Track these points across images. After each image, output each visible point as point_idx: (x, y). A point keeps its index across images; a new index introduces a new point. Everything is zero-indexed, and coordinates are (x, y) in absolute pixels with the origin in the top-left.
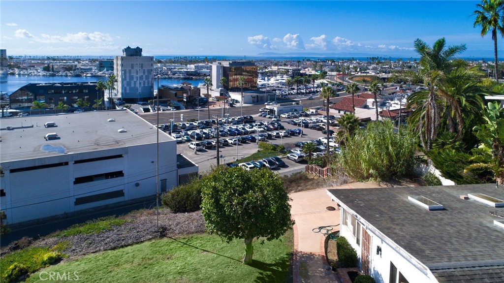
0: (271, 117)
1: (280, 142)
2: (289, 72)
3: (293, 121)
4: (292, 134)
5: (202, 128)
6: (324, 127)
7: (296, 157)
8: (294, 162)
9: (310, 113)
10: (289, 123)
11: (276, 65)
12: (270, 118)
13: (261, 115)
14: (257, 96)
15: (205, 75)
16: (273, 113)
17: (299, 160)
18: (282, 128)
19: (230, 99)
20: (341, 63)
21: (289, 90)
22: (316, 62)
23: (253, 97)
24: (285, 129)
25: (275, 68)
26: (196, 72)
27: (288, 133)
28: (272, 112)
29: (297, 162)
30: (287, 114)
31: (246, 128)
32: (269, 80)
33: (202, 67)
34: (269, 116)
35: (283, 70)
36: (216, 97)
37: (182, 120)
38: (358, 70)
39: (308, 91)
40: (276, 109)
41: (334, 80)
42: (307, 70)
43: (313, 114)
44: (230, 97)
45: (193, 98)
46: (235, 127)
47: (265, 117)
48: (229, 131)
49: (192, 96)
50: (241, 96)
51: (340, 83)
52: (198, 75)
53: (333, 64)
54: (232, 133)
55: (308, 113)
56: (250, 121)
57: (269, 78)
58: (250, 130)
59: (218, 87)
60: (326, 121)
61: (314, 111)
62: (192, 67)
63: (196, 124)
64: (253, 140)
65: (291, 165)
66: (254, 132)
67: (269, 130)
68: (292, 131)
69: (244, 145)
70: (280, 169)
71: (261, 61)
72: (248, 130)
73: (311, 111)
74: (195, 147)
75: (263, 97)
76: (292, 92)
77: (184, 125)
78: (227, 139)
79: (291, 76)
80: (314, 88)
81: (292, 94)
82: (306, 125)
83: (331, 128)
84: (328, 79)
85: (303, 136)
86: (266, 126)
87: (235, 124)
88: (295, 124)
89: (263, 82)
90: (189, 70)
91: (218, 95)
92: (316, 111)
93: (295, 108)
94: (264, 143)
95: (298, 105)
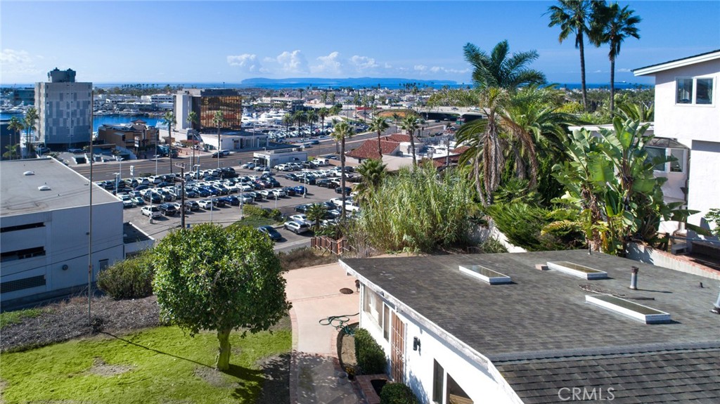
0: (262, 169)
1: (274, 205)
2: (287, 105)
3: (293, 175)
4: (293, 193)
5: (161, 186)
6: (338, 183)
7: (297, 226)
8: (294, 234)
9: (318, 163)
10: (287, 178)
11: (268, 95)
12: (259, 170)
13: (247, 167)
14: (241, 139)
15: (166, 110)
16: (264, 164)
17: (301, 231)
18: (277, 185)
19: (201, 143)
20: (362, 92)
21: (287, 131)
22: (327, 91)
24: (281, 187)
25: (267, 100)
26: (153, 105)
27: (286, 192)
28: (262, 162)
29: (298, 234)
30: (284, 165)
31: (224, 185)
32: (258, 116)
33: (162, 99)
34: (258, 168)
35: (279, 103)
36: (182, 141)
37: (132, 174)
38: (387, 102)
39: (314, 133)
40: (268, 158)
41: (352, 117)
42: (313, 102)
43: (321, 165)
44: (202, 141)
45: (149, 144)
46: (210, 184)
47: (252, 169)
48: (200, 189)
49: (147, 140)
50: (218, 140)
51: (361, 120)
52: (155, 111)
53: (350, 94)
54: (204, 193)
55: (315, 163)
56: (231, 175)
57: (259, 113)
58: (231, 188)
59: (184, 127)
60: (340, 174)
61: (323, 160)
62: (148, 99)
63: (153, 180)
64: (235, 202)
65: (290, 238)
66: (236, 191)
67: (258, 187)
68: (291, 190)
69: (222, 210)
71: (247, 90)
72: (228, 188)
73: (320, 160)
74: (150, 212)
75: (250, 140)
76: (291, 134)
77: (134, 181)
78: (198, 202)
79: (290, 111)
80: (323, 127)
81: (291, 137)
82: (312, 181)
83: (348, 184)
84: (344, 114)
85: (307, 196)
86: (254, 183)
87: (209, 180)
88: (296, 179)
89: (249, 120)
90: (143, 104)
91: (186, 138)
92: (326, 161)
93: (296, 156)
94: (252, 206)
95: (300, 152)
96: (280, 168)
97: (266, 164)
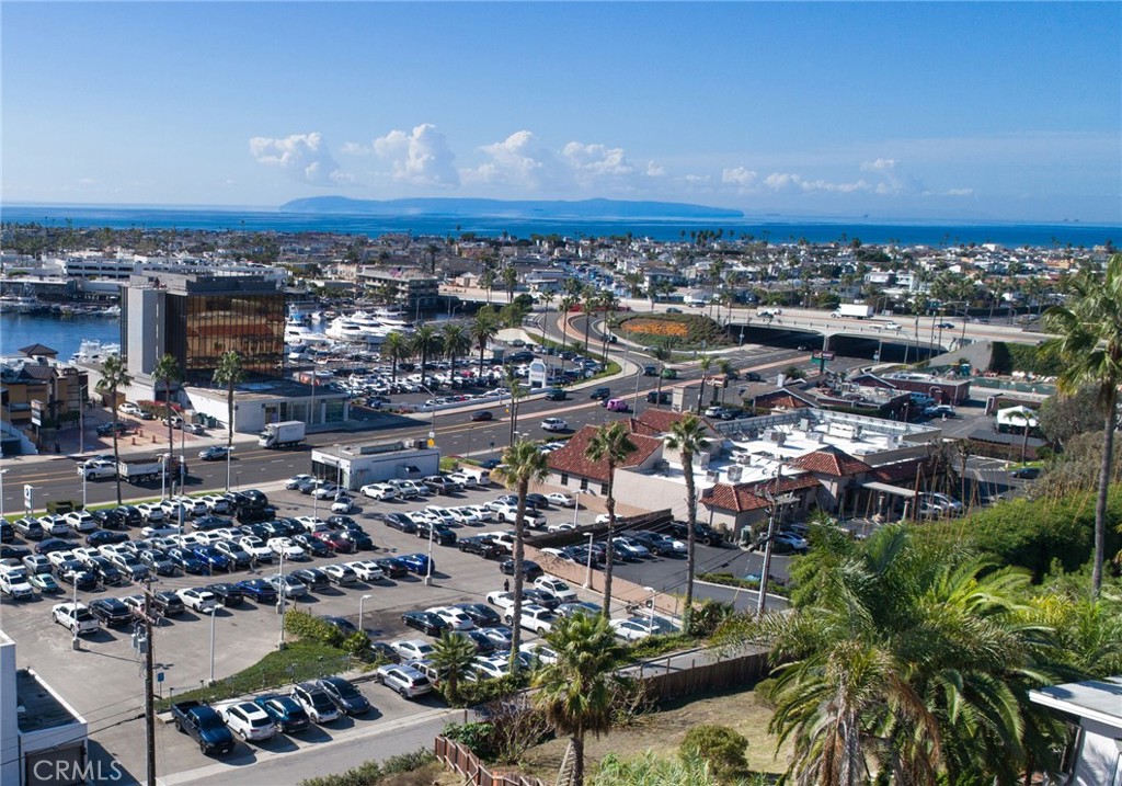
5: (95, 543)
6: (508, 545)
7: (407, 680)
8: (399, 698)
9: (464, 481)
10: (389, 524)
12: (324, 498)
13: (295, 487)
14: (284, 405)
15: (104, 300)
17: (415, 692)
18: (364, 544)
19: (189, 413)
23: (268, 410)
24: (374, 549)
25: (348, 273)
26: (70, 286)
27: (385, 569)
29: (408, 699)
34: (321, 491)
39: (459, 379)
40: (345, 465)
41: (556, 332)
43: (472, 486)
46: (208, 540)
50: (227, 406)
51: (578, 344)
52: (77, 301)
56: (255, 513)
61: (477, 473)
63: (77, 523)
64: (267, 596)
65: (390, 707)
66: (268, 560)
67: (321, 551)
68: (396, 563)
70: (351, 725)
73: (469, 472)
74: (73, 621)
75: (303, 407)
76: (404, 382)
77: (36, 526)
79: (404, 308)
80: (482, 364)
81: (404, 391)
82: (446, 536)
84: (536, 325)
87: (206, 526)
88: (411, 528)
92: (483, 474)
93: (412, 463)
95: (422, 452)
96: (373, 493)
97: (341, 482)
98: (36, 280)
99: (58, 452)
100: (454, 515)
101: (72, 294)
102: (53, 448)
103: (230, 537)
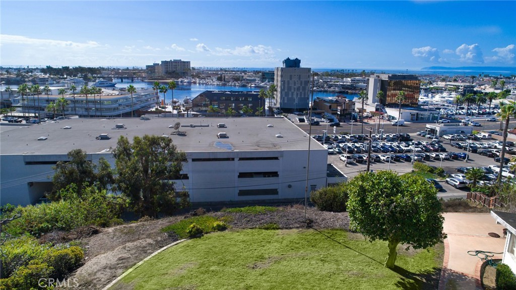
0: (432, 137)
1: (439, 165)
2: (459, 89)
3: (458, 144)
4: (456, 157)
5: (354, 142)
6: (498, 154)
7: (457, 182)
8: (454, 188)
9: (481, 137)
10: (452, 145)
11: (443, 80)
12: (430, 138)
13: (420, 135)
14: (417, 114)
15: (361, 89)
16: (434, 133)
17: (460, 186)
19: (386, 115)
21: (457, 109)
23: (412, 115)
24: (446, 152)
25: (441, 84)
26: (352, 85)
27: (450, 156)
28: (433, 131)
29: (457, 188)
30: (451, 136)
31: (401, 146)
32: (433, 97)
33: (359, 81)
34: (429, 136)
35: (452, 86)
36: (371, 112)
37: (334, 132)
39: (481, 112)
40: (438, 129)
42: (483, 87)
43: (484, 138)
44: (386, 113)
45: (347, 112)
46: (389, 144)
47: (424, 136)
48: (382, 147)
49: (346, 110)
50: (398, 113)
52: (353, 89)
54: (385, 150)
55: (479, 136)
56: (407, 139)
57: (434, 95)
58: (406, 148)
59: (374, 102)
61: (487, 135)
62: (348, 81)
63: (349, 137)
64: (408, 159)
65: (450, 190)
66: (409, 151)
67: (427, 150)
68: (455, 155)
69: (397, 163)
71: (425, 76)
72: (404, 148)
73: (483, 134)
74: (346, 159)
75: (424, 115)
76: (460, 112)
77: (337, 137)
78: (380, 156)
79: (461, 94)
80: (490, 108)
81: (460, 114)
82: (475, 150)
83: (507, 156)
85: (468, 161)
86: (424, 147)
87: (389, 141)
88: (460, 147)
89: (425, 99)
90: (345, 84)
91: (374, 110)
92: (489, 135)
93: (462, 130)
94: (420, 163)
95: (466, 127)
96: (447, 137)
97: (436, 134)
98: (342, 84)
99: (345, 122)
100: (477, 145)
101: (352, 87)
102: (343, 121)
103: (397, 144)
